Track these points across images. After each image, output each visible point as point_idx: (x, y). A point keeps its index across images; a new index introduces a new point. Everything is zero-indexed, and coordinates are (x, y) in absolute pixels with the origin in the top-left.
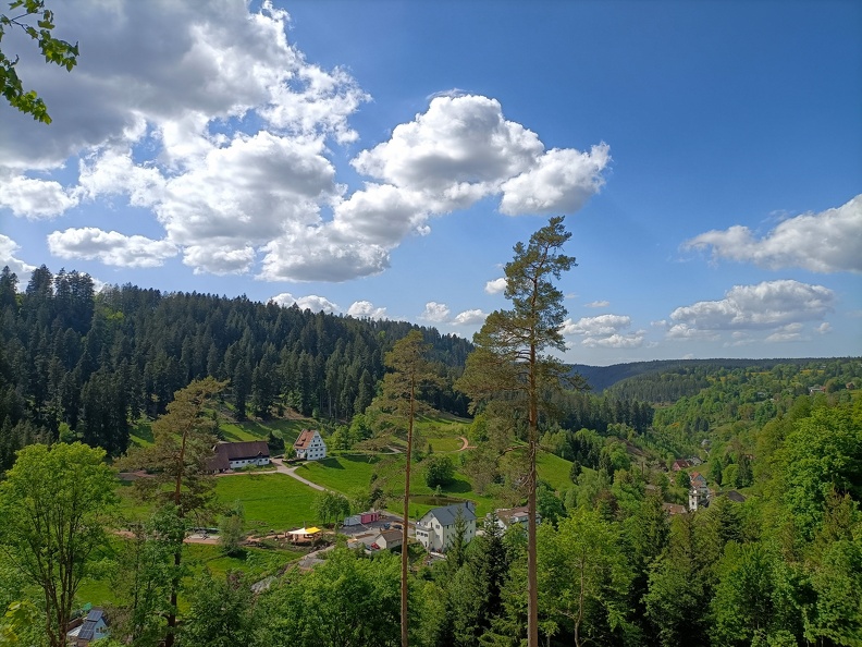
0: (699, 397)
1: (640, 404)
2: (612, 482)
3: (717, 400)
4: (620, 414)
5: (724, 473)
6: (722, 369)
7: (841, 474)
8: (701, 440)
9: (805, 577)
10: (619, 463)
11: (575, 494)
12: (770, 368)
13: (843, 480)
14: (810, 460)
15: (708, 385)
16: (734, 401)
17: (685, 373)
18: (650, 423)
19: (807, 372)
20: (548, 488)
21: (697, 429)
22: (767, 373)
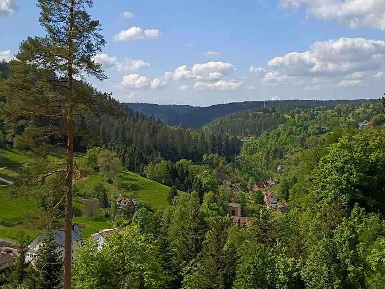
0: (277, 131)
1: (231, 137)
2: (201, 202)
3: (291, 133)
4: (214, 146)
5: (291, 191)
6: (297, 108)
7: (356, 187)
8: (277, 166)
9: (298, 270)
10: (210, 186)
11: (170, 213)
12: (332, 108)
13: (357, 192)
14: (334, 177)
15: (285, 121)
16: (303, 134)
17: (268, 111)
18: (238, 153)
19: (359, 111)
20: (148, 209)
21: (274, 158)
22: (329, 112)
